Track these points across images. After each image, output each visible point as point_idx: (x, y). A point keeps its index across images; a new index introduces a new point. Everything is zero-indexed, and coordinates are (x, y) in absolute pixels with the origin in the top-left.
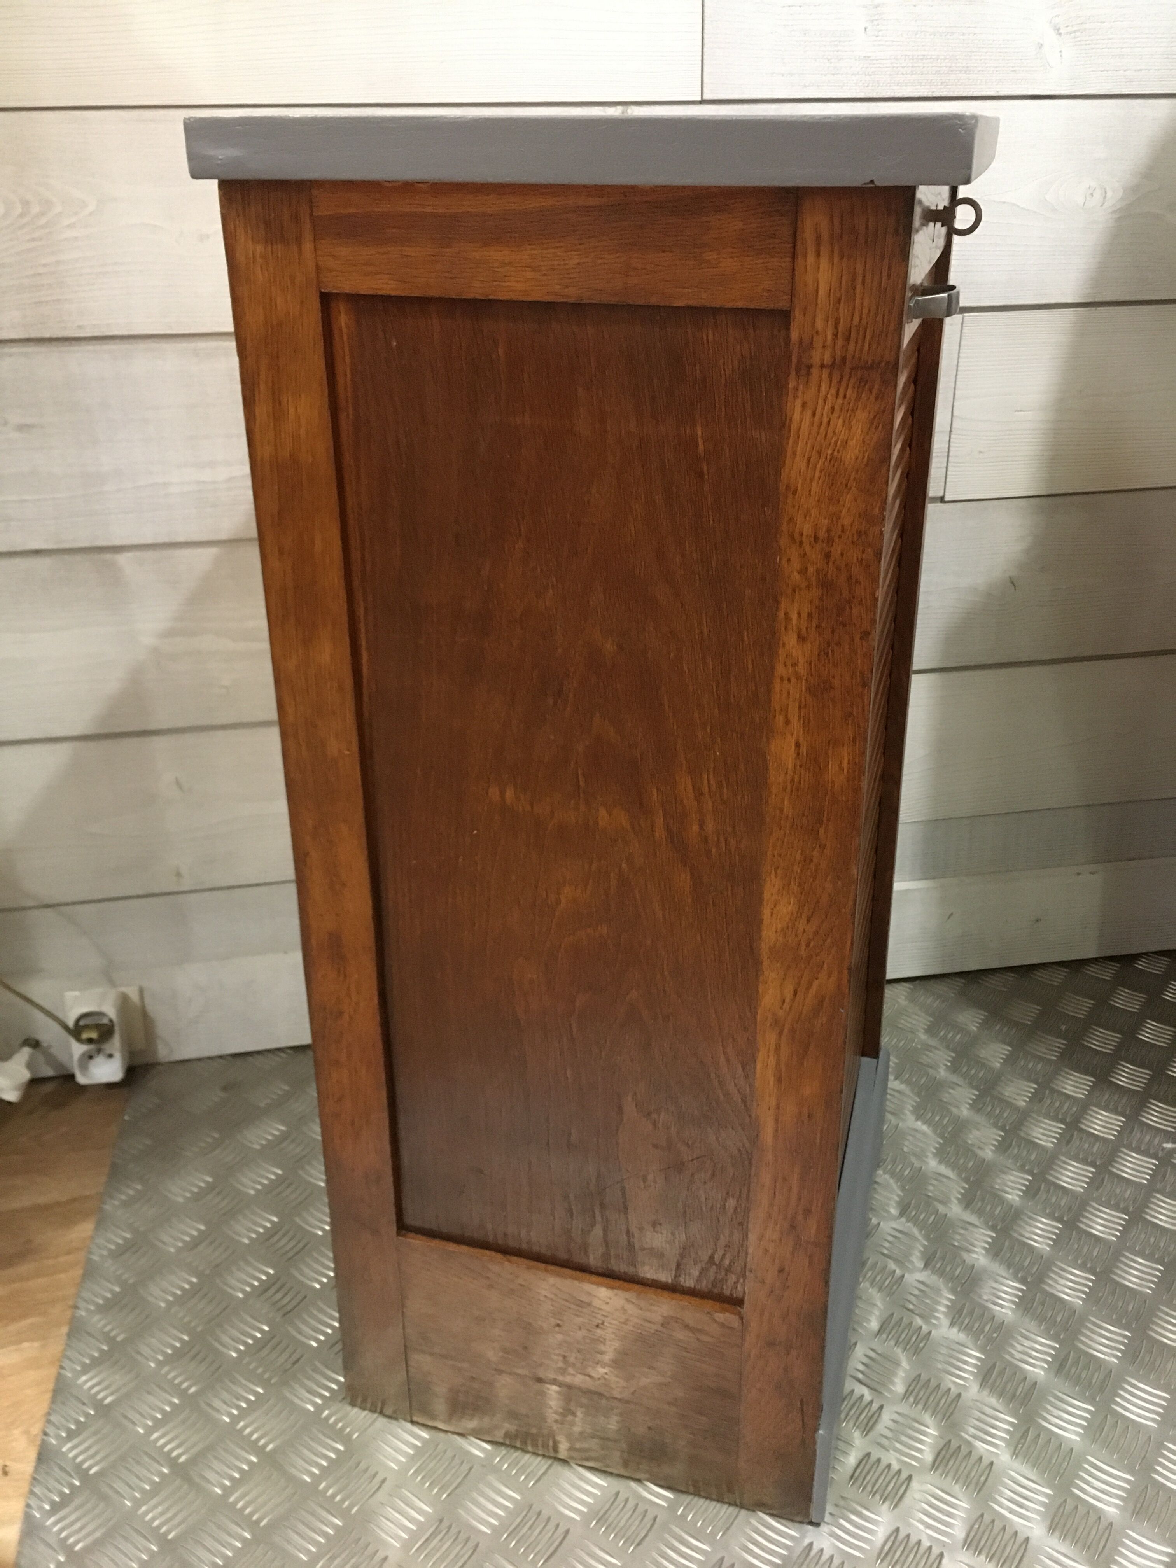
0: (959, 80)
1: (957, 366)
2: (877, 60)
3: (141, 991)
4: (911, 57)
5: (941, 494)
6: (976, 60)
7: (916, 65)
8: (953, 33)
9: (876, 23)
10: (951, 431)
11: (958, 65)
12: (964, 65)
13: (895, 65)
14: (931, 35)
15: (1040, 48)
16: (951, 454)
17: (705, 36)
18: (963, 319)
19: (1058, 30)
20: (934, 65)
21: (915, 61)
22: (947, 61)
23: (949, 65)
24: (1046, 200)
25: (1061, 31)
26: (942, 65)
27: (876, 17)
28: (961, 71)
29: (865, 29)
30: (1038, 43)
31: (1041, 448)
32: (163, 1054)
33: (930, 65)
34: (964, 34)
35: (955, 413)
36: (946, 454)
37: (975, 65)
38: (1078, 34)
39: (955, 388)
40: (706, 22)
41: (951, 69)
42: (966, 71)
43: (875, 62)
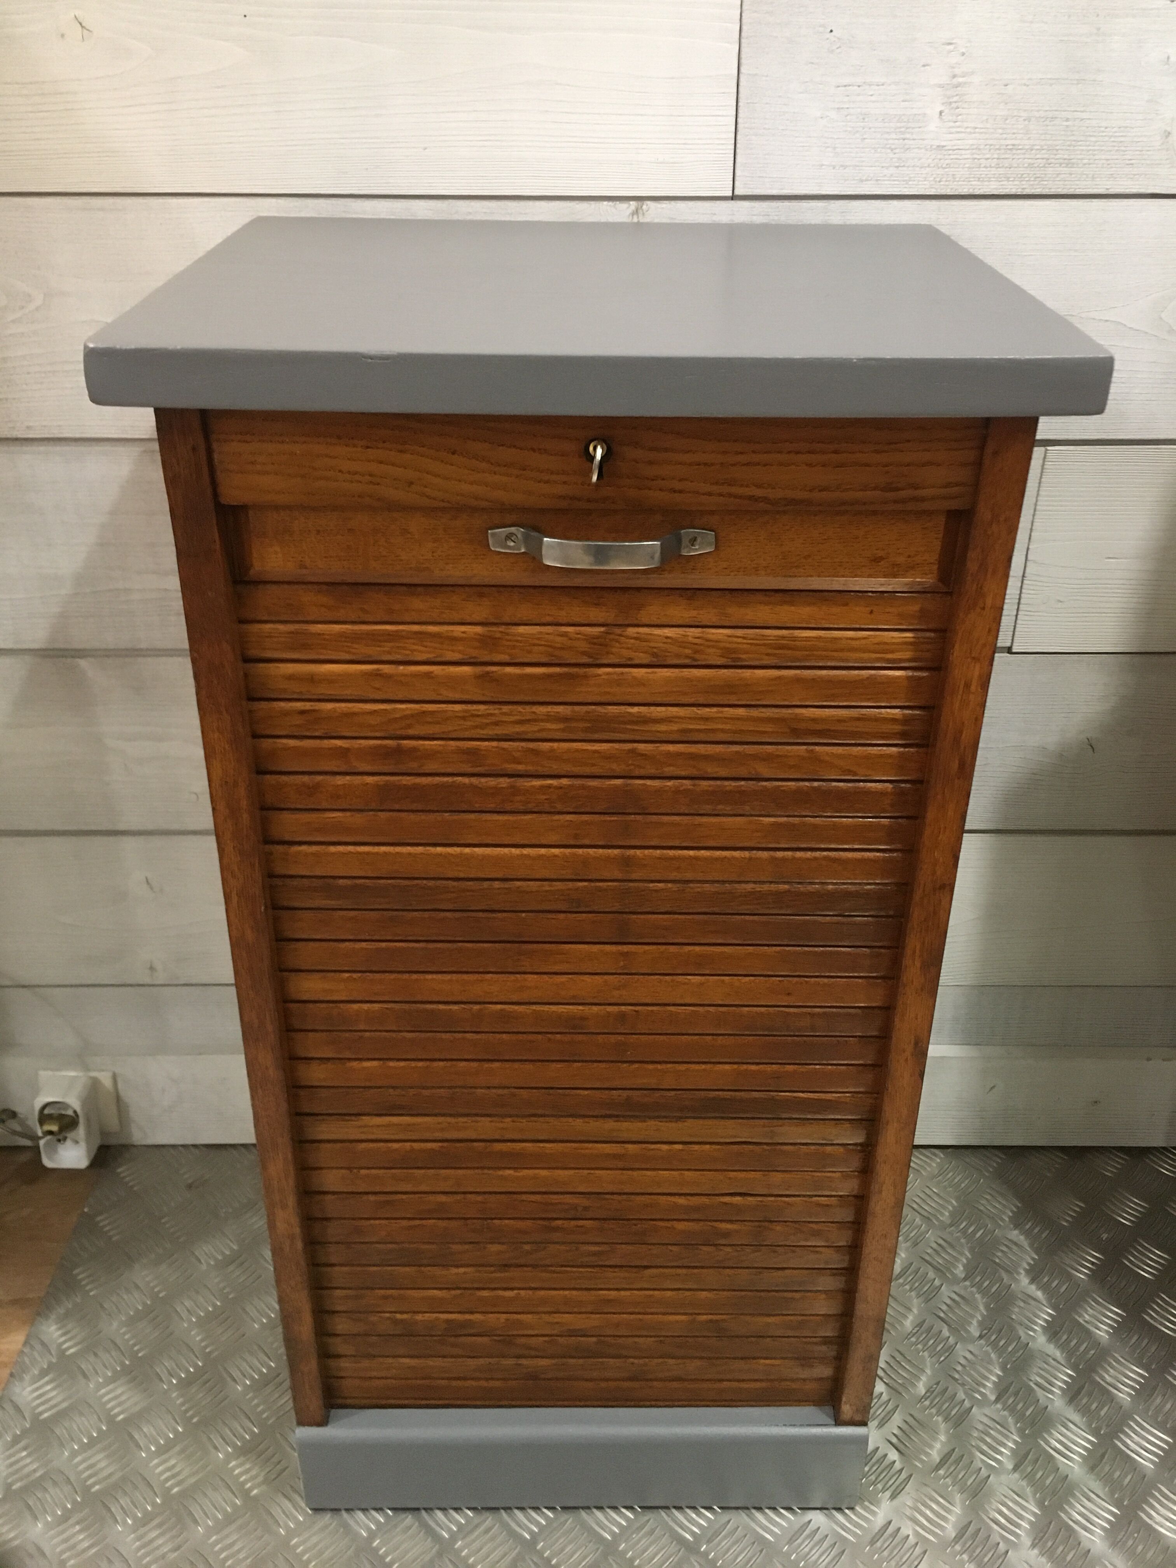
0: (1058, 174)
1: (1036, 505)
2: (954, 150)
3: (115, 1078)
4: (997, 147)
5: (1008, 644)
6: (1083, 150)
7: (1003, 156)
8: (1054, 118)
9: (954, 105)
10: (1023, 576)
11: (1058, 156)
12: (1066, 157)
13: (976, 156)
14: (1025, 120)
15: (1167, 137)
16: (1022, 601)
17: (739, 120)
18: (1046, 453)
20: (1027, 156)
21: (1003, 151)
22: (1043, 152)
23: (1046, 156)
24: (1161, 318)
26: (1038, 156)
27: (955, 99)
28: (1061, 164)
29: (941, 113)
30: (1165, 131)
31: (1135, 600)
32: (138, 1137)
33: (1022, 156)
34: (1067, 120)
35: (1030, 557)
36: (1017, 601)
37: (1080, 157)
39: (1031, 530)
40: (740, 104)
41: (1049, 161)
42: (1067, 164)
43: (950, 152)
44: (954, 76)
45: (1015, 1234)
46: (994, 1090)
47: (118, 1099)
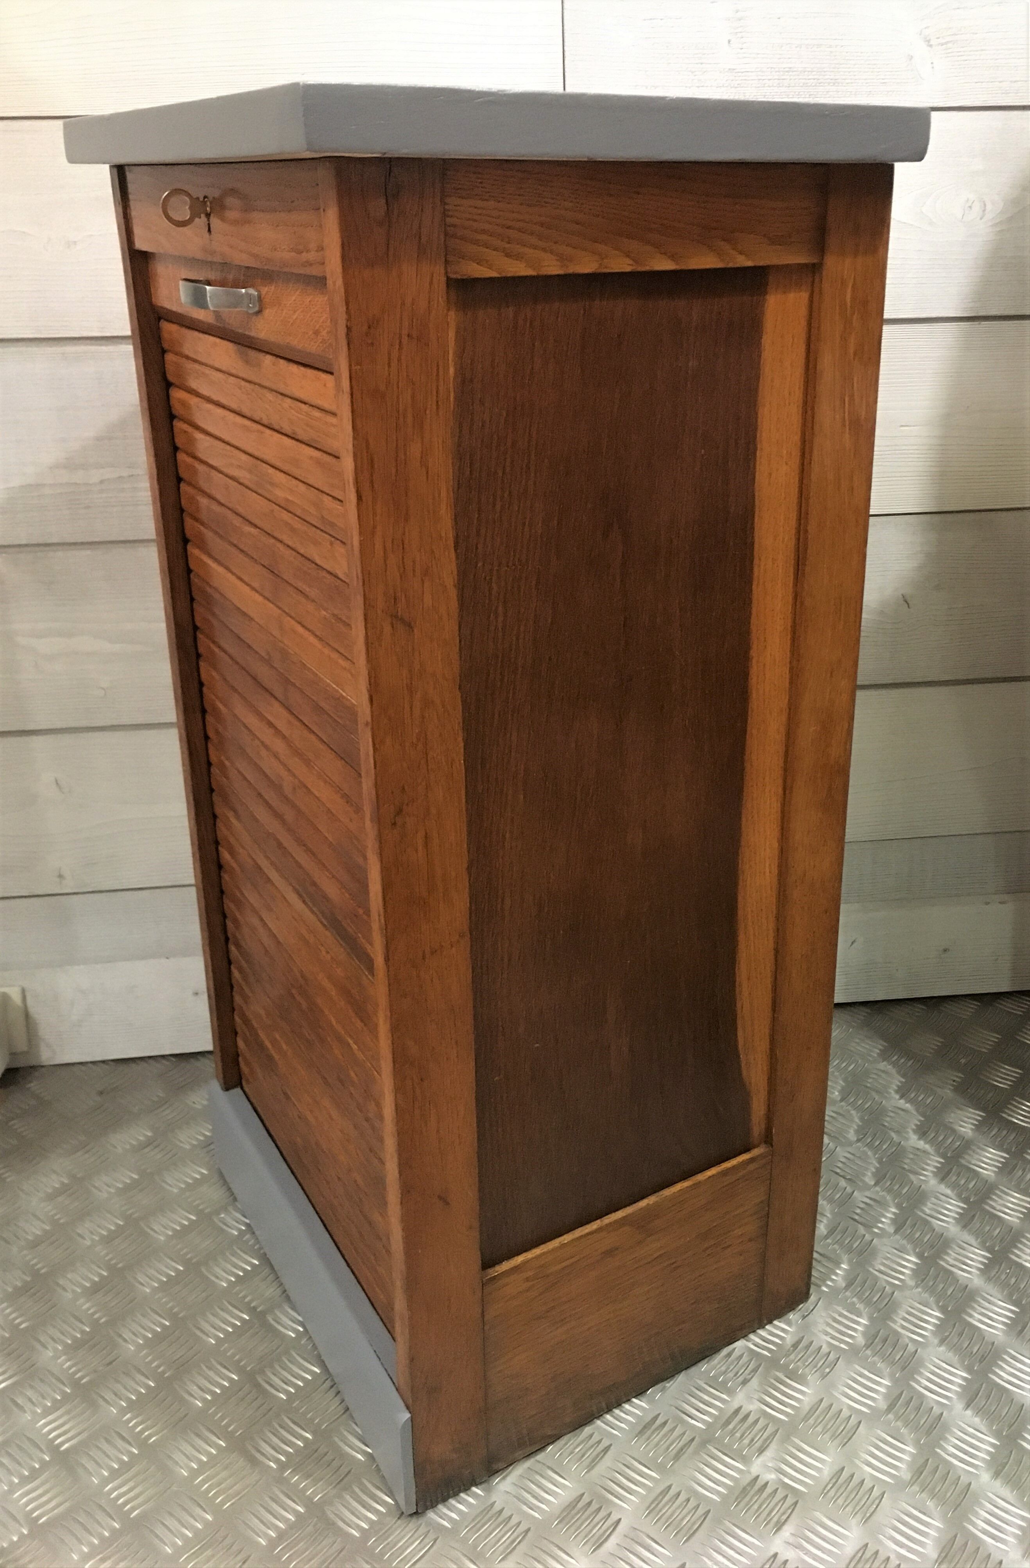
0: (827, 92)
2: (742, 72)
3: (23, 991)
4: (777, 70)
6: (845, 72)
7: (783, 77)
8: (819, 46)
9: (739, 35)
11: (826, 77)
12: (831, 77)
13: (760, 77)
14: (796, 47)
15: (911, 59)
19: (929, 41)
20: (801, 77)
21: (782, 73)
22: (814, 73)
23: (816, 77)
24: (923, 211)
25: (931, 43)
26: (810, 77)
27: (740, 30)
28: (829, 83)
29: (729, 41)
30: (909, 55)
31: (928, 464)
32: (47, 1056)
33: (797, 77)
34: (830, 46)
37: (844, 77)
38: (950, 45)
41: (819, 81)
42: (834, 84)
43: (740, 74)
44: (737, 11)
45: (883, 1065)
46: (855, 944)
47: (27, 1016)
